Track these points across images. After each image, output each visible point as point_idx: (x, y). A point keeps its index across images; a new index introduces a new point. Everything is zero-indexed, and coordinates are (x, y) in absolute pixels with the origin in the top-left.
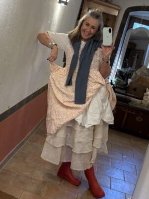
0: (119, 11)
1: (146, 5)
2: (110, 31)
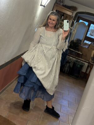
0: (73, 13)
1: (86, 12)
2: (68, 22)
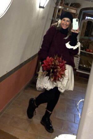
0: (77, 10)
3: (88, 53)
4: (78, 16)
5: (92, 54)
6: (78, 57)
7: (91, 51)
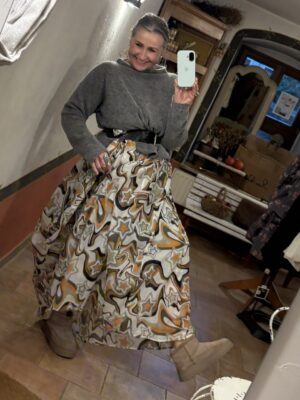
2: (191, 57)
3: (229, 171)
4: (225, 51)
5: (239, 175)
6: (195, 175)
7: (242, 165)
